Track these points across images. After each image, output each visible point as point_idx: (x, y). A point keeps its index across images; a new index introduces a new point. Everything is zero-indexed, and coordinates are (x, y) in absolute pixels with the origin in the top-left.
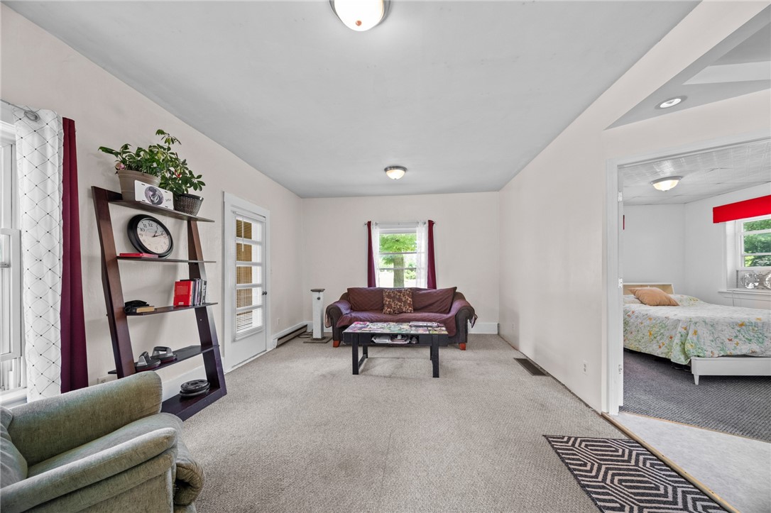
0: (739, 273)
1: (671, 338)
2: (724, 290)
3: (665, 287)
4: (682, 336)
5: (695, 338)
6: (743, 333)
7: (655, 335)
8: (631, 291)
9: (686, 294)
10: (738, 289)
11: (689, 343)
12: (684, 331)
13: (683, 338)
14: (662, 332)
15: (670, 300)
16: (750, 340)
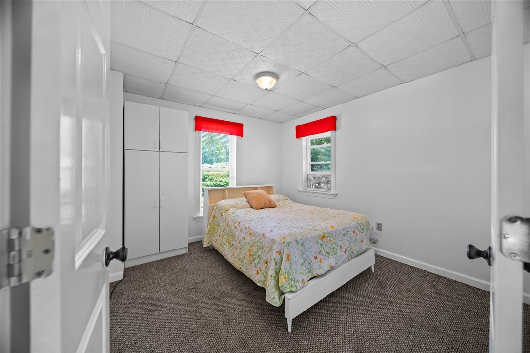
0: (309, 176)
1: (267, 263)
2: (301, 189)
3: (269, 189)
4: (276, 263)
5: (288, 266)
6: (324, 246)
7: (254, 257)
8: (244, 194)
9: (281, 194)
10: (308, 189)
11: (283, 274)
12: (278, 257)
13: (277, 266)
14: (259, 253)
15: (270, 201)
16: (328, 253)
